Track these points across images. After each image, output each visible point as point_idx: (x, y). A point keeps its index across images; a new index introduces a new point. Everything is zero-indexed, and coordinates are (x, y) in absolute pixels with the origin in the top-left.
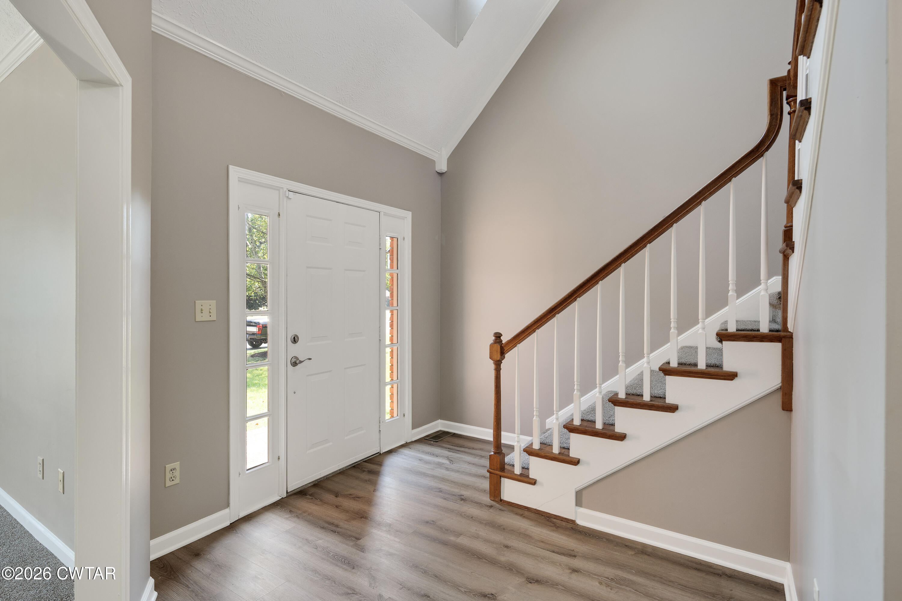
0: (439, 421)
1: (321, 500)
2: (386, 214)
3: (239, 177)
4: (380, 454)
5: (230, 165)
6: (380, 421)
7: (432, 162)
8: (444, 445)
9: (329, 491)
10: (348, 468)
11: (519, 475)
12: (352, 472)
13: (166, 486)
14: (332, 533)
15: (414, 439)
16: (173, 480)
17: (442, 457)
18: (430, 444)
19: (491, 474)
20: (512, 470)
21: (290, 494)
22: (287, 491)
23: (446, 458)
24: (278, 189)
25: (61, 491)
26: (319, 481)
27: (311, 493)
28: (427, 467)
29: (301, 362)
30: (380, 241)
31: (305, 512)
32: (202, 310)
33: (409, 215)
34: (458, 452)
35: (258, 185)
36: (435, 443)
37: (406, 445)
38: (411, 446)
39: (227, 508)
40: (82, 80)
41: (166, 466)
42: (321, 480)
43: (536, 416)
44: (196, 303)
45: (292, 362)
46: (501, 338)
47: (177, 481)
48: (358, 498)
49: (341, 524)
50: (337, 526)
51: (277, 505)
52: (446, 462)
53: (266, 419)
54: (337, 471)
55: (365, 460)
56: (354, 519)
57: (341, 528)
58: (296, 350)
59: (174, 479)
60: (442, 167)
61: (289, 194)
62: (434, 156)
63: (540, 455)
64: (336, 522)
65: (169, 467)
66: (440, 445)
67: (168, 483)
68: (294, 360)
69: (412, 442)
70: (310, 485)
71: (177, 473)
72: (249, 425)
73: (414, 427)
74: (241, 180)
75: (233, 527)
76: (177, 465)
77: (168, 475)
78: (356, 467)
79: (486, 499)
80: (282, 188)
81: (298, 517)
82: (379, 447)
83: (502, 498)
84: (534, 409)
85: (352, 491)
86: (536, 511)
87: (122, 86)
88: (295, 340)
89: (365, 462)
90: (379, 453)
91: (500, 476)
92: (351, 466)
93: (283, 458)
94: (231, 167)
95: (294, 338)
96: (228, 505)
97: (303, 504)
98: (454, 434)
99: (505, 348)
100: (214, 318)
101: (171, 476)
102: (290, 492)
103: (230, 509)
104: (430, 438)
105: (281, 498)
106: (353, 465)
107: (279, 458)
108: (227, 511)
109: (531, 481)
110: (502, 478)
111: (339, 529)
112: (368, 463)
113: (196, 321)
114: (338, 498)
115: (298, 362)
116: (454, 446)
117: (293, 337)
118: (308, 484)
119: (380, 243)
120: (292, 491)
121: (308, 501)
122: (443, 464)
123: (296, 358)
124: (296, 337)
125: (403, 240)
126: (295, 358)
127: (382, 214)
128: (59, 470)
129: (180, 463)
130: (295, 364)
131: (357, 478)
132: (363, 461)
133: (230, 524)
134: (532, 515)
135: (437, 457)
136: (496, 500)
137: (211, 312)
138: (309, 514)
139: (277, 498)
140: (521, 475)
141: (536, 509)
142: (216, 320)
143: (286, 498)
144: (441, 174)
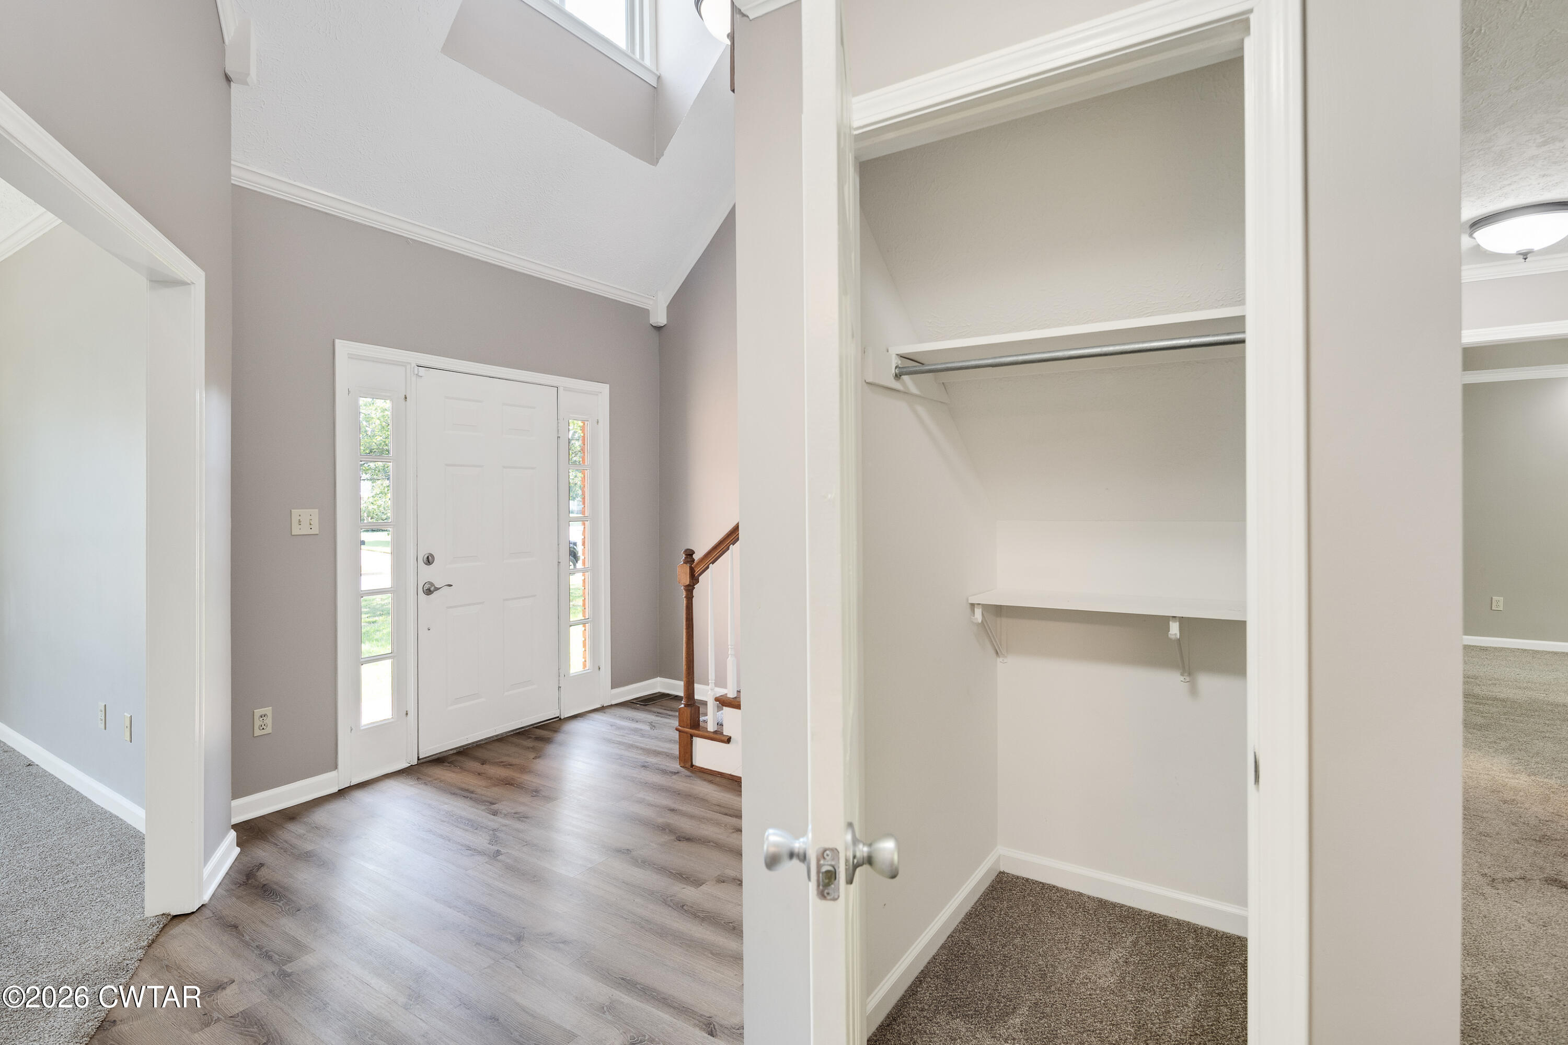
0: (659, 679)
1: (461, 768)
2: (566, 389)
3: (348, 354)
4: (560, 719)
5: (336, 340)
6: (559, 673)
7: (645, 312)
8: (655, 710)
9: (476, 759)
10: (510, 734)
11: (711, 732)
12: (515, 740)
13: (255, 736)
14: (463, 798)
15: (614, 702)
16: (263, 729)
17: (643, 722)
18: (635, 708)
19: (682, 733)
20: (705, 726)
21: (422, 761)
22: (418, 757)
23: (648, 724)
24: (404, 364)
25: (128, 739)
26: (465, 748)
27: (451, 760)
28: (617, 733)
29: (437, 589)
30: (558, 427)
31: (436, 780)
32: (300, 521)
33: (605, 389)
34: (668, 717)
35: (373, 361)
36: (642, 707)
37: (602, 709)
38: (607, 710)
39: (335, 770)
40: (152, 281)
41: (255, 711)
42: (468, 746)
43: (731, 655)
44: (292, 512)
45: (425, 589)
46: (694, 556)
47: (269, 730)
48: (511, 765)
49: (479, 790)
50: (472, 792)
51: (403, 773)
52: (647, 728)
53: (388, 663)
54: (493, 737)
55: (536, 726)
56: (495, 785)
57: (476, 794)
58: (429, 574)
59: (265, 728)
60: (660, 318)
61: (419, 370)
62: (647, 304)
63: (733, 705)
64: (472, 788)
65: (258, 712)
66: (650, 709)
67: (258, 732)
68: (427, 586)
69: (612, 706)
70: (451, 752)
71: (269, 721)
72: (366, 669)
73: (614, 685)
74: (351, 357)
75: (342, 793)
76: (268, 710)
77: (258, 723)
78: (522, 733)
79: (676, 766)
80: (410, 363)
81: (426, 784)
82: (559, 710)
83: (694, 763)
84: (729, 647)
85: (505, 759)
86: (730, 776)
87: (193, 283)
88: (429, 560)
89: (536, 727)
90: (558, 717)
91: (691, 735)
92: (515, 732)
93: (413, 713)
94: (337, 341)
95: (428, 557)
96: (336, 767)
97: (438, 772)
98: (677, 696)
99: (695, 569)
100: (316, 531)
101: (261, 723)
102: (423, 759)
103: (338, 771)
104: (639, 701)
105: (410, 765)
106: (518, 731)
107: (407, 714)
108: (333, 774)
109: (723, 738)
110: (694, 738)
111: (473, 795)
112: (539, 729)
113: (293, 534)
114: (484, 766)
115: (432, 589)
116: (668, 710)
117: (426, 556)
118: (448, 750)
119: (558, 430)
120: (426, 758)
121: (445, 768)
122: (641, 730)
123: (432, 584)
124: (430, 557)
125: (596, 424)
126: (429, 584)
127: (561, 390)
128: (125, 714)
129: (272, 709)
130: (429, 592)
131: (517, 745)
132: (533, 727)
133: (339, 790)
134: (724, 781)
135: (637, 722)
136: (687, 765)
137: (312, 523)
138: (440, 781)
139: (406, 765)
140: (715, 732)
141: (730, 775)
142: (318, 533)
143: (416, 766)
144: (658, 328)
